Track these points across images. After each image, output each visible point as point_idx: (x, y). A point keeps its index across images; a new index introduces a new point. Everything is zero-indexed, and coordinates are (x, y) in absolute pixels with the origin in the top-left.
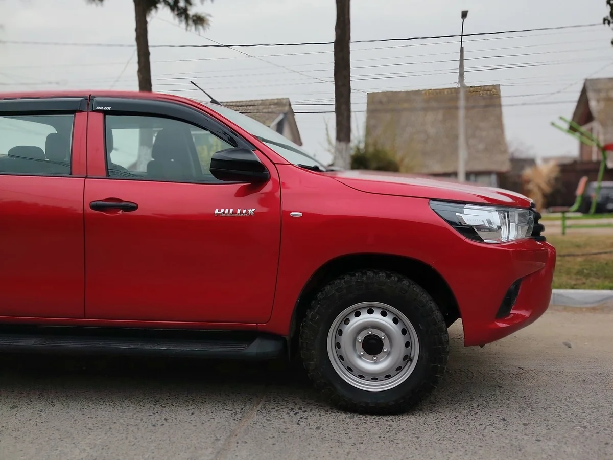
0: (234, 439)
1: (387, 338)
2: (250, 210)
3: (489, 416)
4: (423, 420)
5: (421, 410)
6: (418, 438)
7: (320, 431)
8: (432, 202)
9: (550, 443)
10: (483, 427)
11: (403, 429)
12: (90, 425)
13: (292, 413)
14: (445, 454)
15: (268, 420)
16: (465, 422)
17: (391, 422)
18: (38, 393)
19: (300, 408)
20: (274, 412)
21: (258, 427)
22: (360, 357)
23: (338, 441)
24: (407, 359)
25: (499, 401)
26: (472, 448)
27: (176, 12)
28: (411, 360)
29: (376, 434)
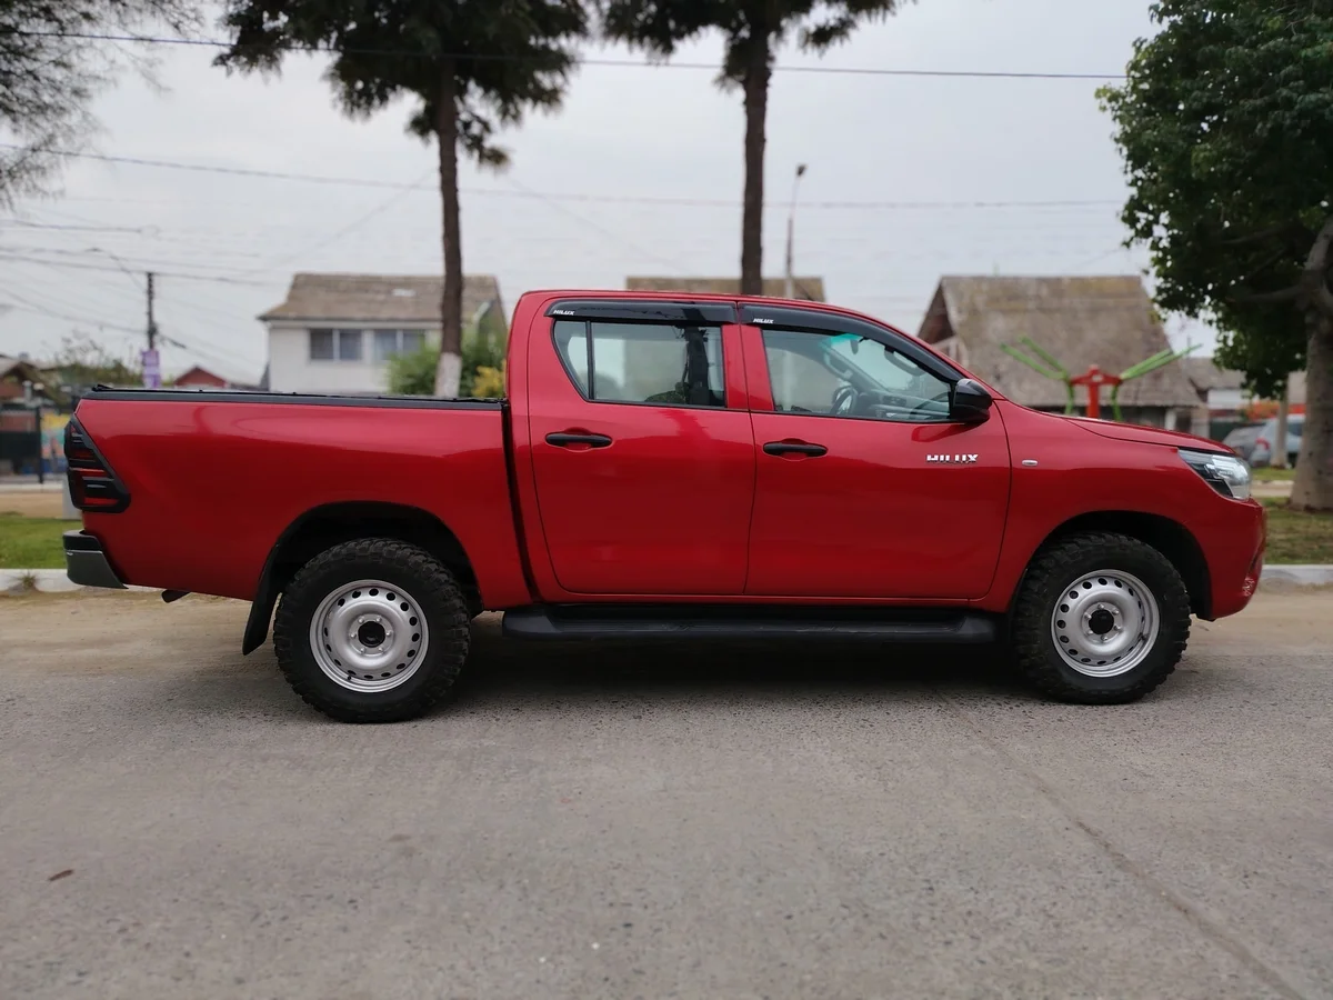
2: (970, 456)
8: (1179, 451)
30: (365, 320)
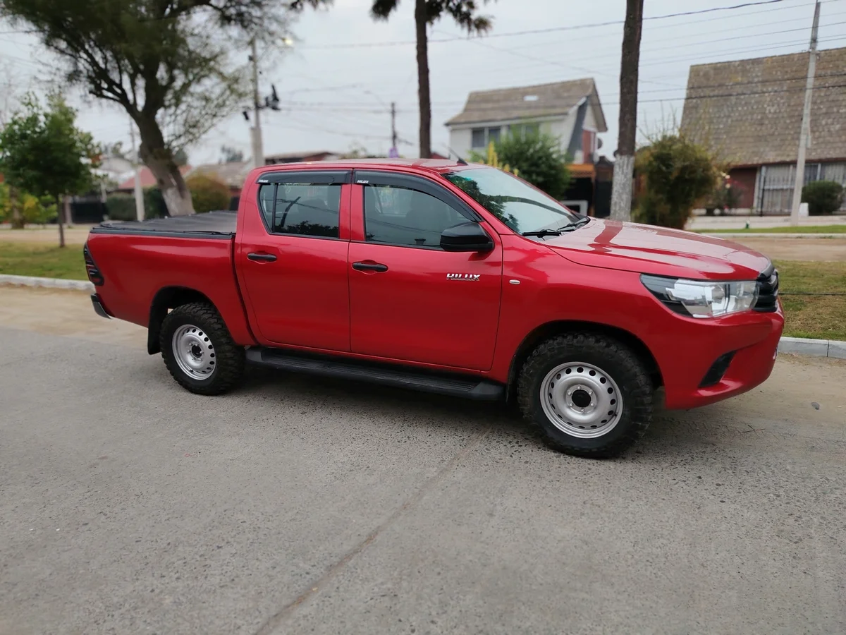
0: (456, 462)
1: (594, 394)
2: (475, 276)
3: (687, 472)
4: (622, 468)
5: (624, 458)
6: (609, 483)
7: (527, 465)
8: (643, 276)
9: (733, 506)
10: (675, 482)
11: (600, 474)
12: (354, 436)
13: (509, 446)
14: (627, 501)
15: (487, 449)
16: (660, 476)
17: (591, 466)
18: (321, 402)
19: (517, 442)
20: (494, 443)
21: (478, 455)
22: (569, 407)
23: (539, 477)
24: (612, 413)
25: (705, 459)
26: (654, 499)
27: (458, 18)
28: (616, 415)
29: (574, 474)
30: (503, 120)
